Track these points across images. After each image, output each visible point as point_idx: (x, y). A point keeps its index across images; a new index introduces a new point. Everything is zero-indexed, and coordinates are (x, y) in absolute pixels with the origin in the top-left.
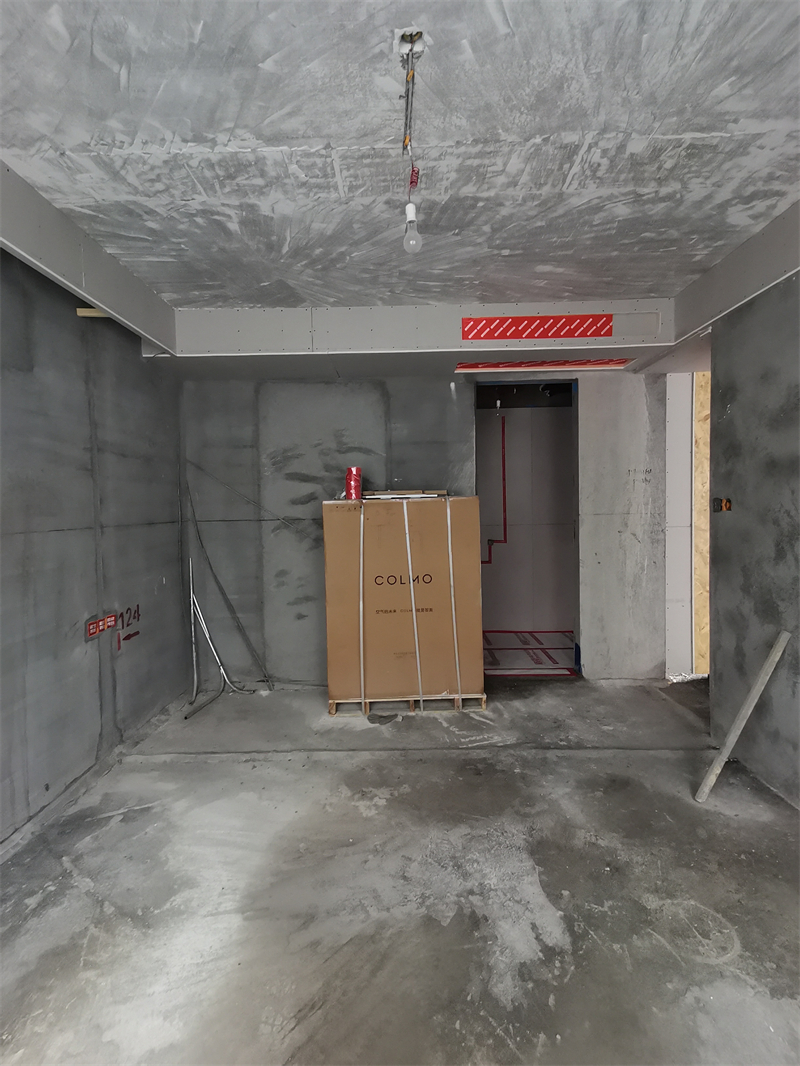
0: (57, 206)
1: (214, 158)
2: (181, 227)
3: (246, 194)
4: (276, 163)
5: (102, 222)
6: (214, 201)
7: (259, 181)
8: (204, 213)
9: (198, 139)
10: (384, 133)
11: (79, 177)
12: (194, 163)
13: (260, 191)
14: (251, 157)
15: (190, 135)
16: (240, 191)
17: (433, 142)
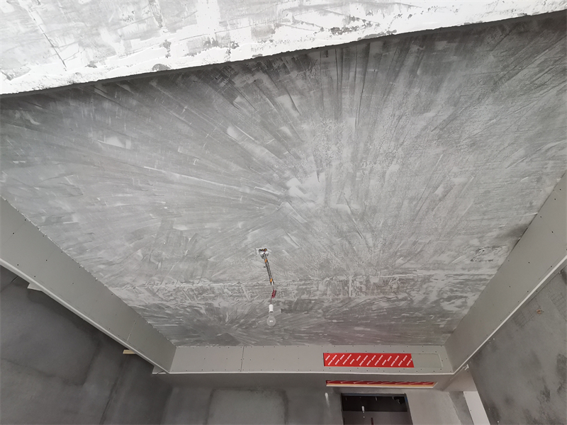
0: (129, 305)
1: (193, 288)
2: (180, 312)
3: (207, 300)
4: (218, 289)
5: (147, 311)
6: (194, 303)
7: (213, 295)
8: (190, 307)
9: (187, 282)
10: (261, 278)
11: (140, 295)
12: (185, 290)
13: (213, 299)
14: (208, 287)
15: (184, 281)
16: (204, 299)
17: (283, 281)
